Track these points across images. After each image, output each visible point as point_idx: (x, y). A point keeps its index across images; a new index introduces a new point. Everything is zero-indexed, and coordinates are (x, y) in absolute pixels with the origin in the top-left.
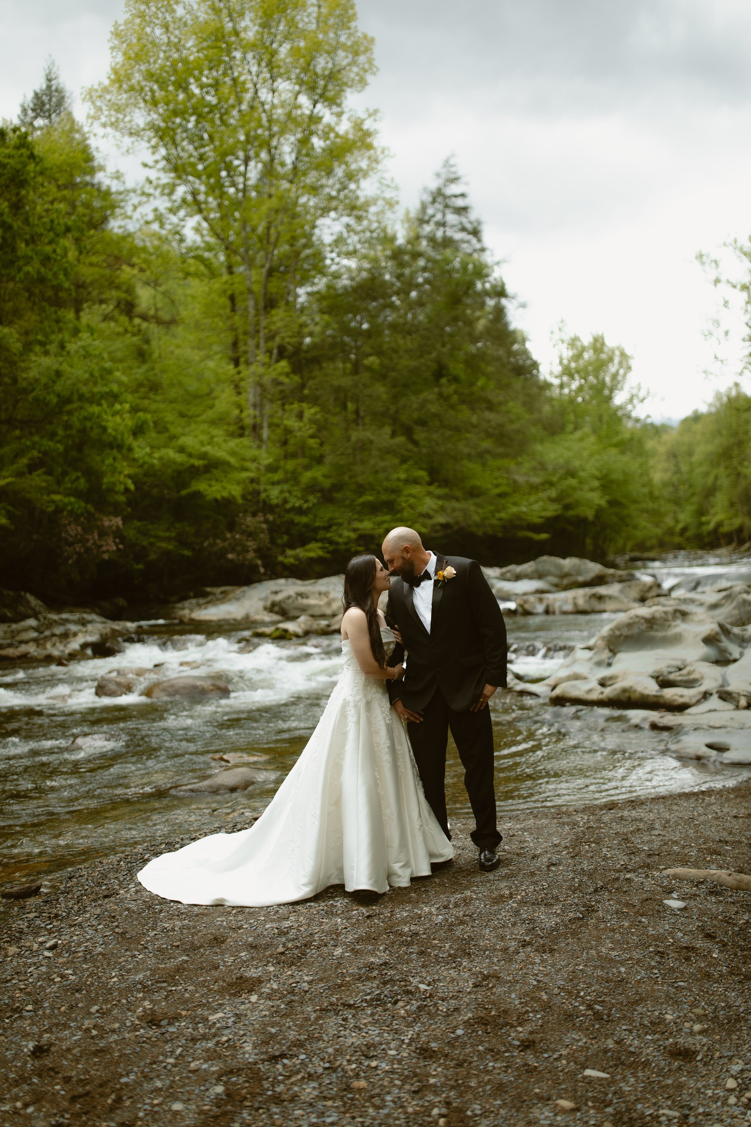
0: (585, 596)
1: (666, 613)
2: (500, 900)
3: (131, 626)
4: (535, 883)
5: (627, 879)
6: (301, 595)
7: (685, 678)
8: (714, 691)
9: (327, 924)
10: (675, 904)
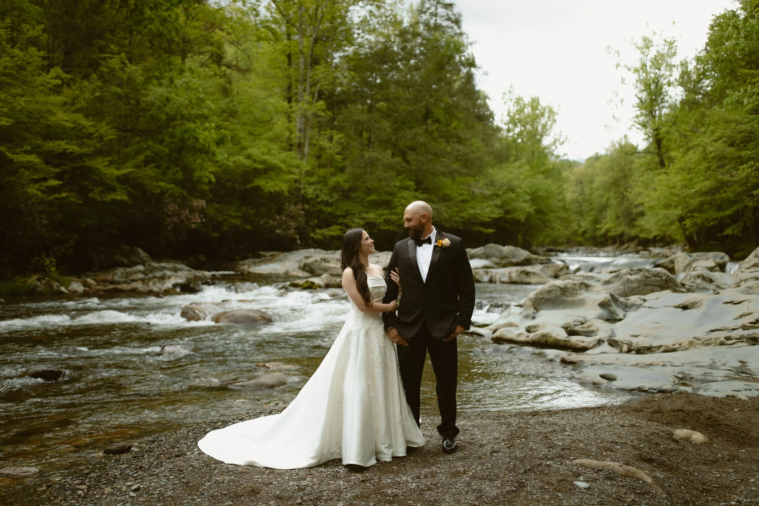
0: (517, 271)
1: (574, 284)
2: (457, 474)
3: (208, 274)
4: (482, 464)
5: (548, 465)
6: (324, 260)
7: (586, 330)
8: (606, 340)
9: (333, 484)
10: (582, 485)
